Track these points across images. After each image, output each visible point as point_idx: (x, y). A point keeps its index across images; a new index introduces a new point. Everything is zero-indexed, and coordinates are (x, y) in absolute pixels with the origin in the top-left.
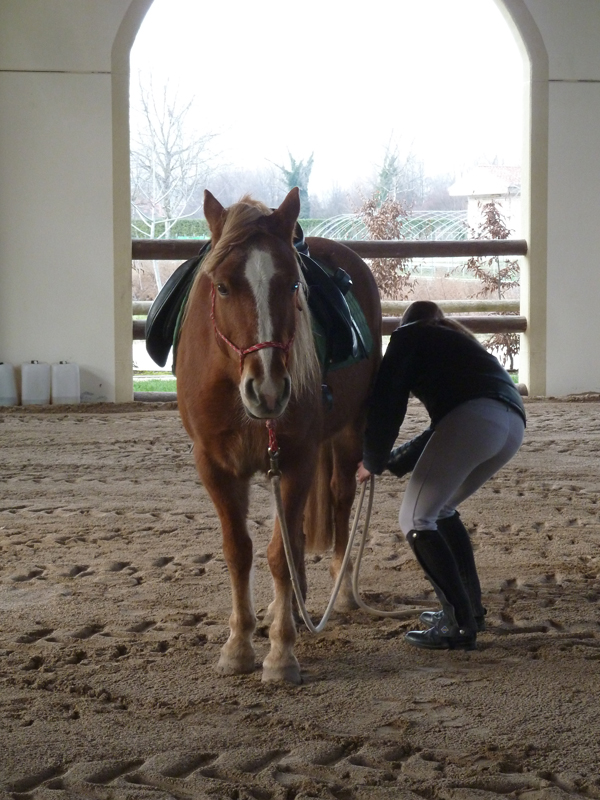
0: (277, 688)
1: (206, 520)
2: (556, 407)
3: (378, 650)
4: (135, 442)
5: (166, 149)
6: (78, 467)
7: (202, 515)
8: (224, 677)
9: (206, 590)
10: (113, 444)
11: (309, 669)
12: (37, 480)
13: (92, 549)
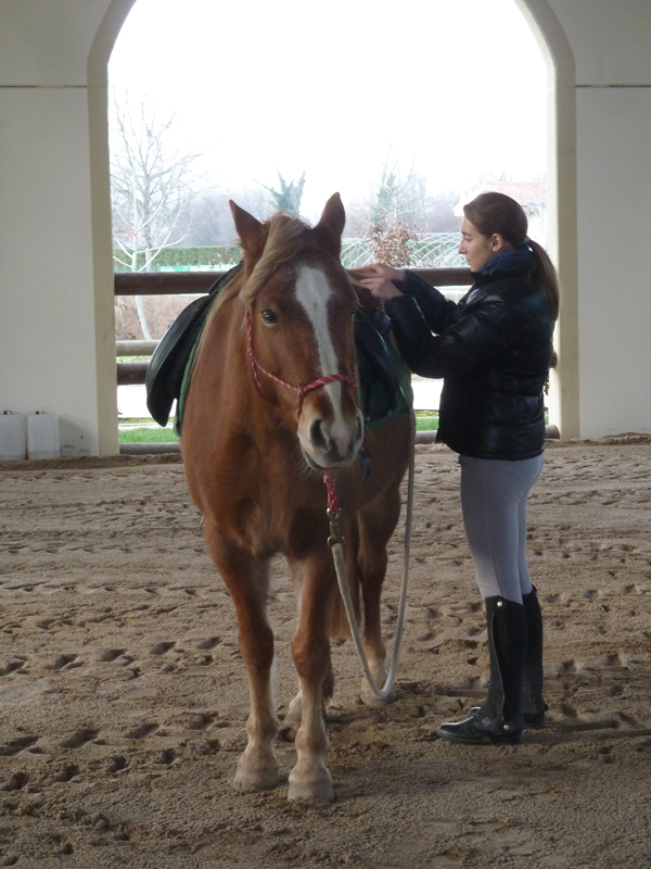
0: (307, 807)
1: (209, 596)
2: (593, 451)
3: (422, 755)
4: (123, 502)
5: (145, 171)
6: (60, 534)
7: (204, 590)
8: (243, 794)
9: (214, 682)
10: (98, 505)
11: (342, 781)
12: (14, 550)
13: (80, 634)
